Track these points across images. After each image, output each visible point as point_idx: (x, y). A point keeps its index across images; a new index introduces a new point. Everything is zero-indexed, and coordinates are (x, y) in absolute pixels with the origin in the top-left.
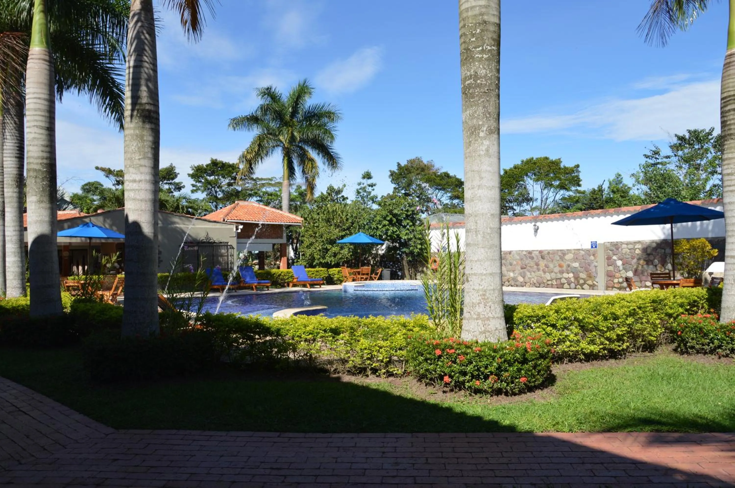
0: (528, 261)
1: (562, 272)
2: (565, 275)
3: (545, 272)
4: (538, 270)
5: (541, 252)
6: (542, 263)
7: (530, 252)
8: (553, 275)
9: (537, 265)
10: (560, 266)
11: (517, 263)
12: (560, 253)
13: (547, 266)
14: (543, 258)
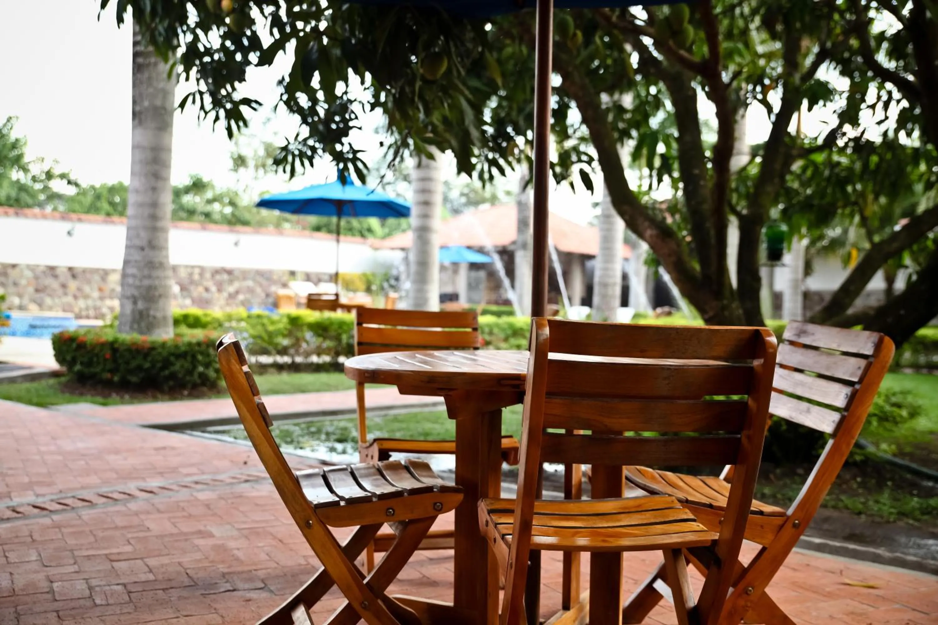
0: (49, 281)
1: (102, 298)
2: (109, 302)
3: (75, 297)
4: (66, 294)
5: (70, 269)
6: (73, 285)
7: (52, 269)
8: (90, 302)
9: (64, 286)
10: (100, 290)
11: (29, 284)
12: (102, 272)
13: (79, 289)
14: (74, 276)
